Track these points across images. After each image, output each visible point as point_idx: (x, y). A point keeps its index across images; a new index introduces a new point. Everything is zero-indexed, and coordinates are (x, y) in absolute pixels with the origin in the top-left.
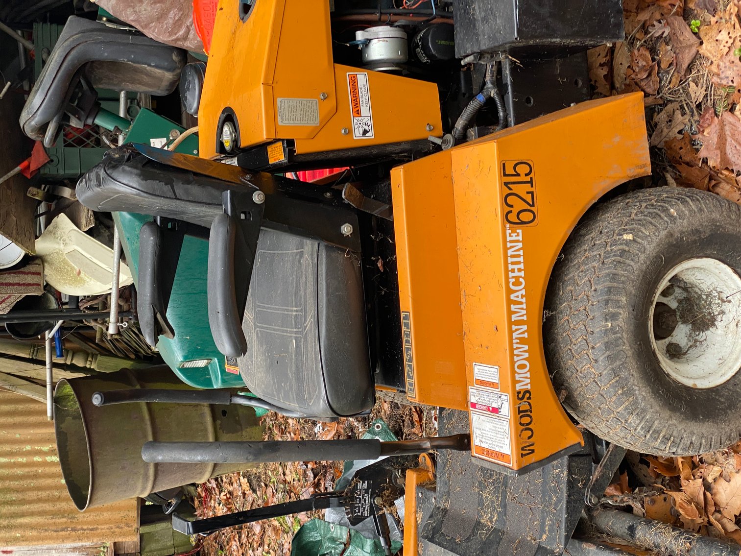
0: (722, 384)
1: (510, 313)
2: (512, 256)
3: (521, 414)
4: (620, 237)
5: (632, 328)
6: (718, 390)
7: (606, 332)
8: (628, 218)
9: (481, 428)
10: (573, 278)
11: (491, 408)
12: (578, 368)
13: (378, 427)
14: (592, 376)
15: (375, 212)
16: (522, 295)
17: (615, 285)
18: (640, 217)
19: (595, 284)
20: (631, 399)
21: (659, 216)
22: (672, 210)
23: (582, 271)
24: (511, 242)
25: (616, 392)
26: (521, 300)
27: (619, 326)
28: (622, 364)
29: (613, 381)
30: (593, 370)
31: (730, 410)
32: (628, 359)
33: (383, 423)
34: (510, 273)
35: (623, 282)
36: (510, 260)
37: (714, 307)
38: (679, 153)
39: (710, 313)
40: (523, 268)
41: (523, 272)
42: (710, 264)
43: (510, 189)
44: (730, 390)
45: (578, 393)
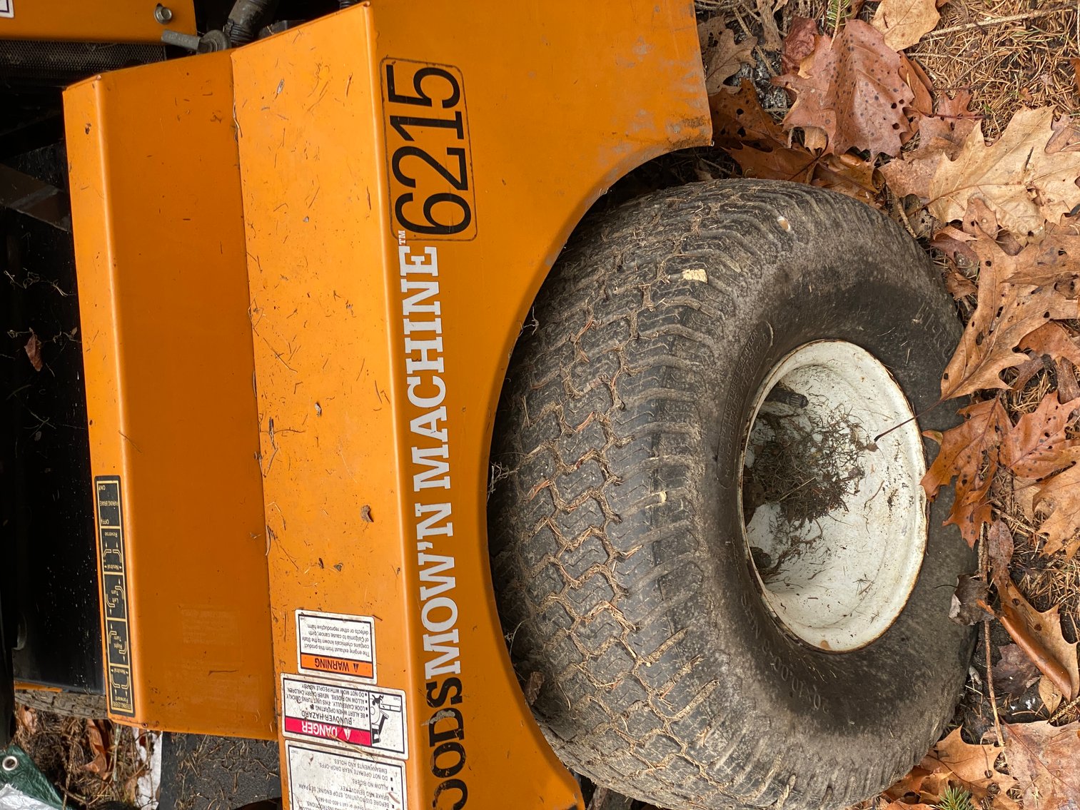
0: (876, 640)
1: (410, 469)
2: (415, 317)
3: (438, 744)
4: (675, 276)
5: (713, 503)
6: (870, 653)
7: (655, 515)
8: (686, 234)
9: (314, 785)
10: (558, 382)
11: (347, 732)
12: (574, 613)
13: (10, 763)
14: (615, 633)
15: (17, 203)
16: (438, 420)
17: (673, 393)
18: (715, 229)
19: (623, 392)
20: (710, 687)
21: (758, 229)
22: (781, 219)
23: (582, 364)
24: (411, 277)
25: (676, 670)
26: (437, 435)
27: (685, 499)
28: (691, 599)
29: (670, 643)
30: (619, 617)
31: (901, 700)
32: (705, 585)
33: (21, 754)
34: (409, 361)
35: (691, 388)
36: (409, 327)
37: (840, 461)
38: (737, 122)
39: (828, 477)
40: (440, 350)
41: (441, 360)
42: (846, 358)
43: (407, 137)
44: (895, 653)
45: (570, 677)
